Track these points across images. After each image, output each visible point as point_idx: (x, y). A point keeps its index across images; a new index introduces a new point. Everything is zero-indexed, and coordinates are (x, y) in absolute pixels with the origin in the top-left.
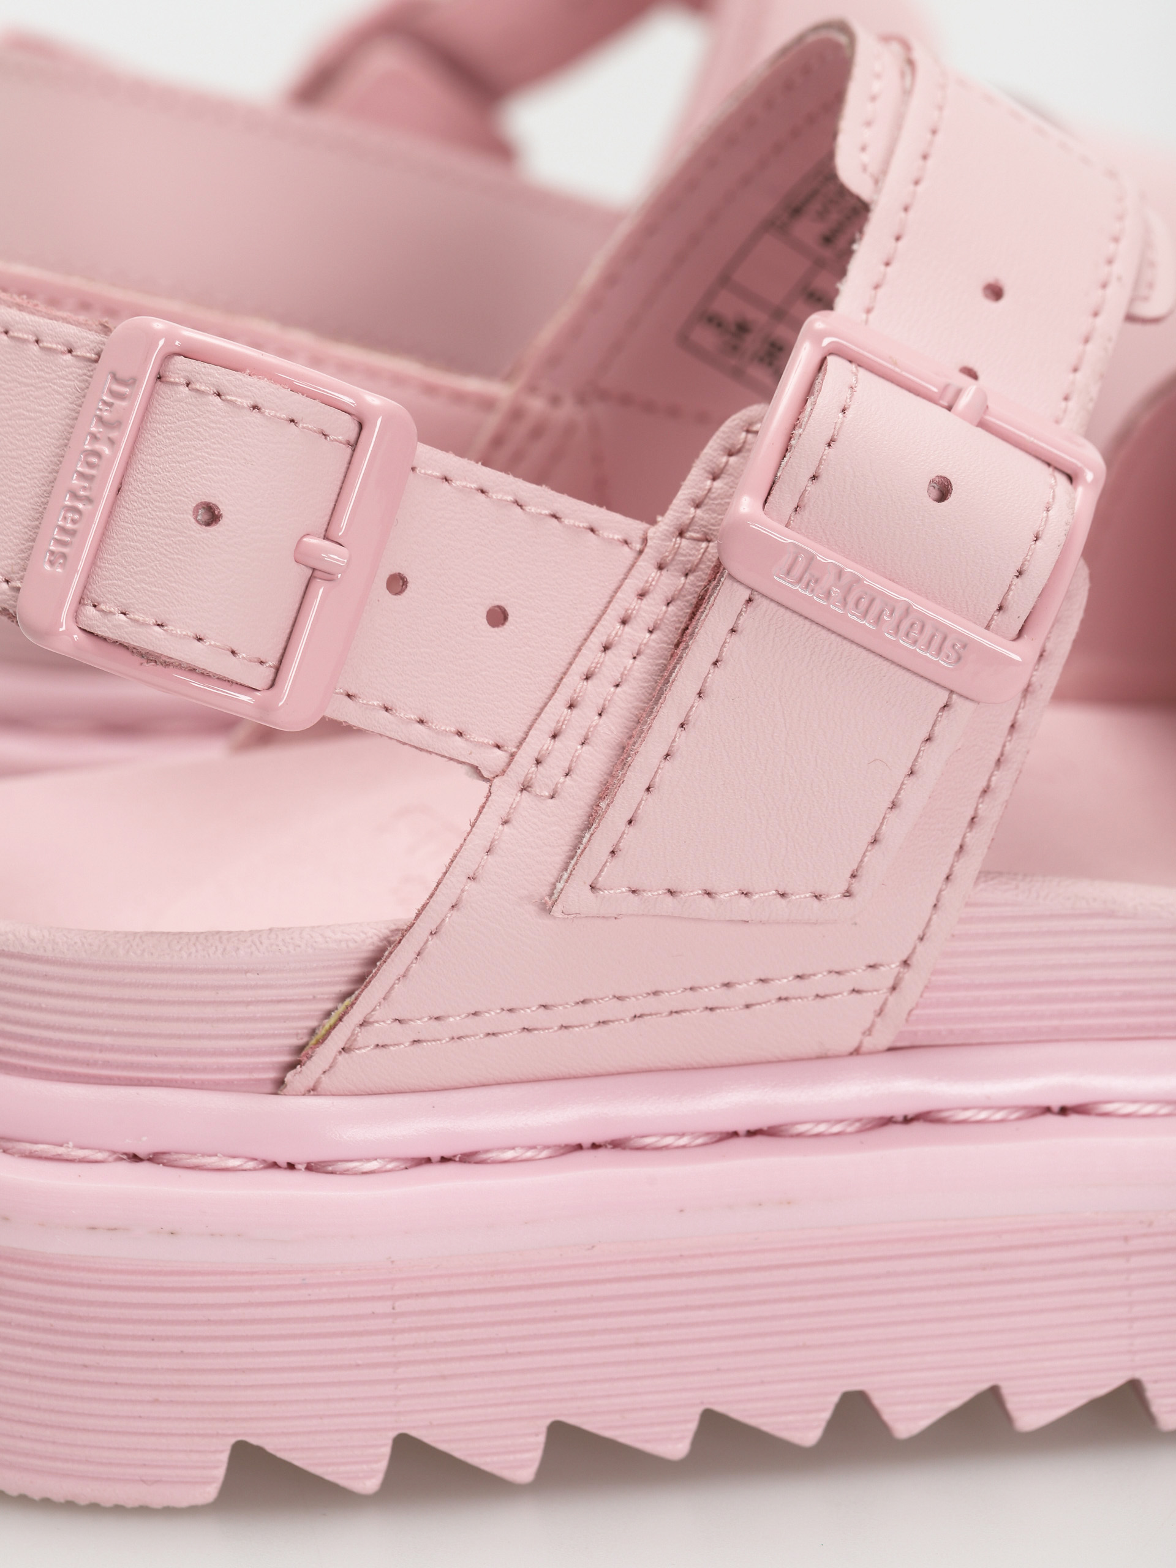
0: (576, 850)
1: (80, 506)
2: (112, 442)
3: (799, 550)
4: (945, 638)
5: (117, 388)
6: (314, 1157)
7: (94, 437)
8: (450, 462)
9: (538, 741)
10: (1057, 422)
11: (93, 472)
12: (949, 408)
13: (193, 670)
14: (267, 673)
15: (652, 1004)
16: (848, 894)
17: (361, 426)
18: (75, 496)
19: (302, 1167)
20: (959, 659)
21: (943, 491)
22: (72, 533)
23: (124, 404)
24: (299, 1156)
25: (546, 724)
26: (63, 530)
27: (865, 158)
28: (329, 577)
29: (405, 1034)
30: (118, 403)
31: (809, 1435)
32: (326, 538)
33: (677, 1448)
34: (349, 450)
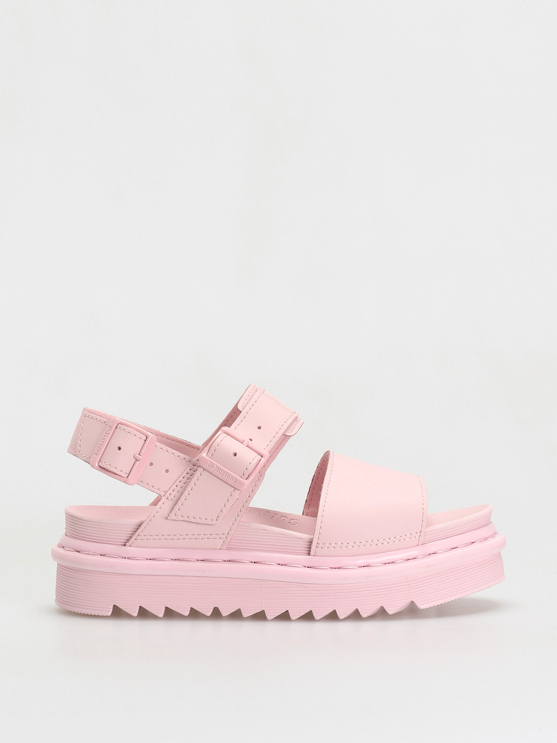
0: (173, 509)
1: (101, 446)
2: (107, 437)
3: (211, 462)
4: (233, 478)
5: (109, 428)
6: (129, 556)
7: (105, 436)
8: (163, 446)
9: (171, 491)
10: (265, 449)
11: (104, 441)
12: (242, 443)
13: (114, 473)
14: (127, 475)
15: (186, 537)
16: (217, 520)
17: (147, 438)
18: (100, 444)
19: (127, 558)
20: (235, 482)
21: (235, 455)
22: (99, 450)
23: (110, 431)
24: (127, 556)
25: (172, 489)
26: (98, 450)
27: (243, 405)
28: (139, 461)
29: (146, 538)
30: (109, 431)
31: (209, 614)
32: (139, 455)
33: (187, 614)
34: (144, 441)
